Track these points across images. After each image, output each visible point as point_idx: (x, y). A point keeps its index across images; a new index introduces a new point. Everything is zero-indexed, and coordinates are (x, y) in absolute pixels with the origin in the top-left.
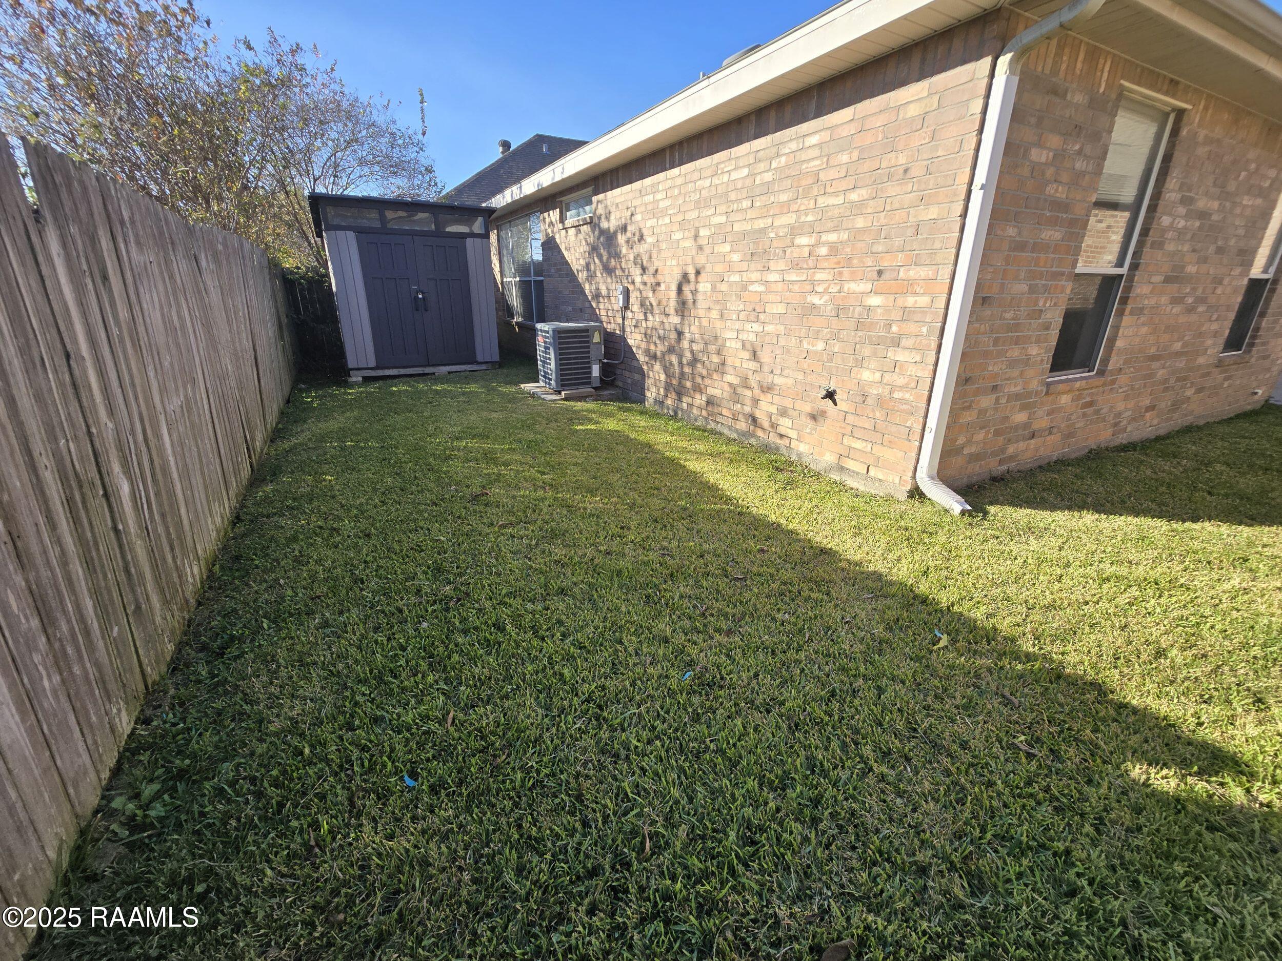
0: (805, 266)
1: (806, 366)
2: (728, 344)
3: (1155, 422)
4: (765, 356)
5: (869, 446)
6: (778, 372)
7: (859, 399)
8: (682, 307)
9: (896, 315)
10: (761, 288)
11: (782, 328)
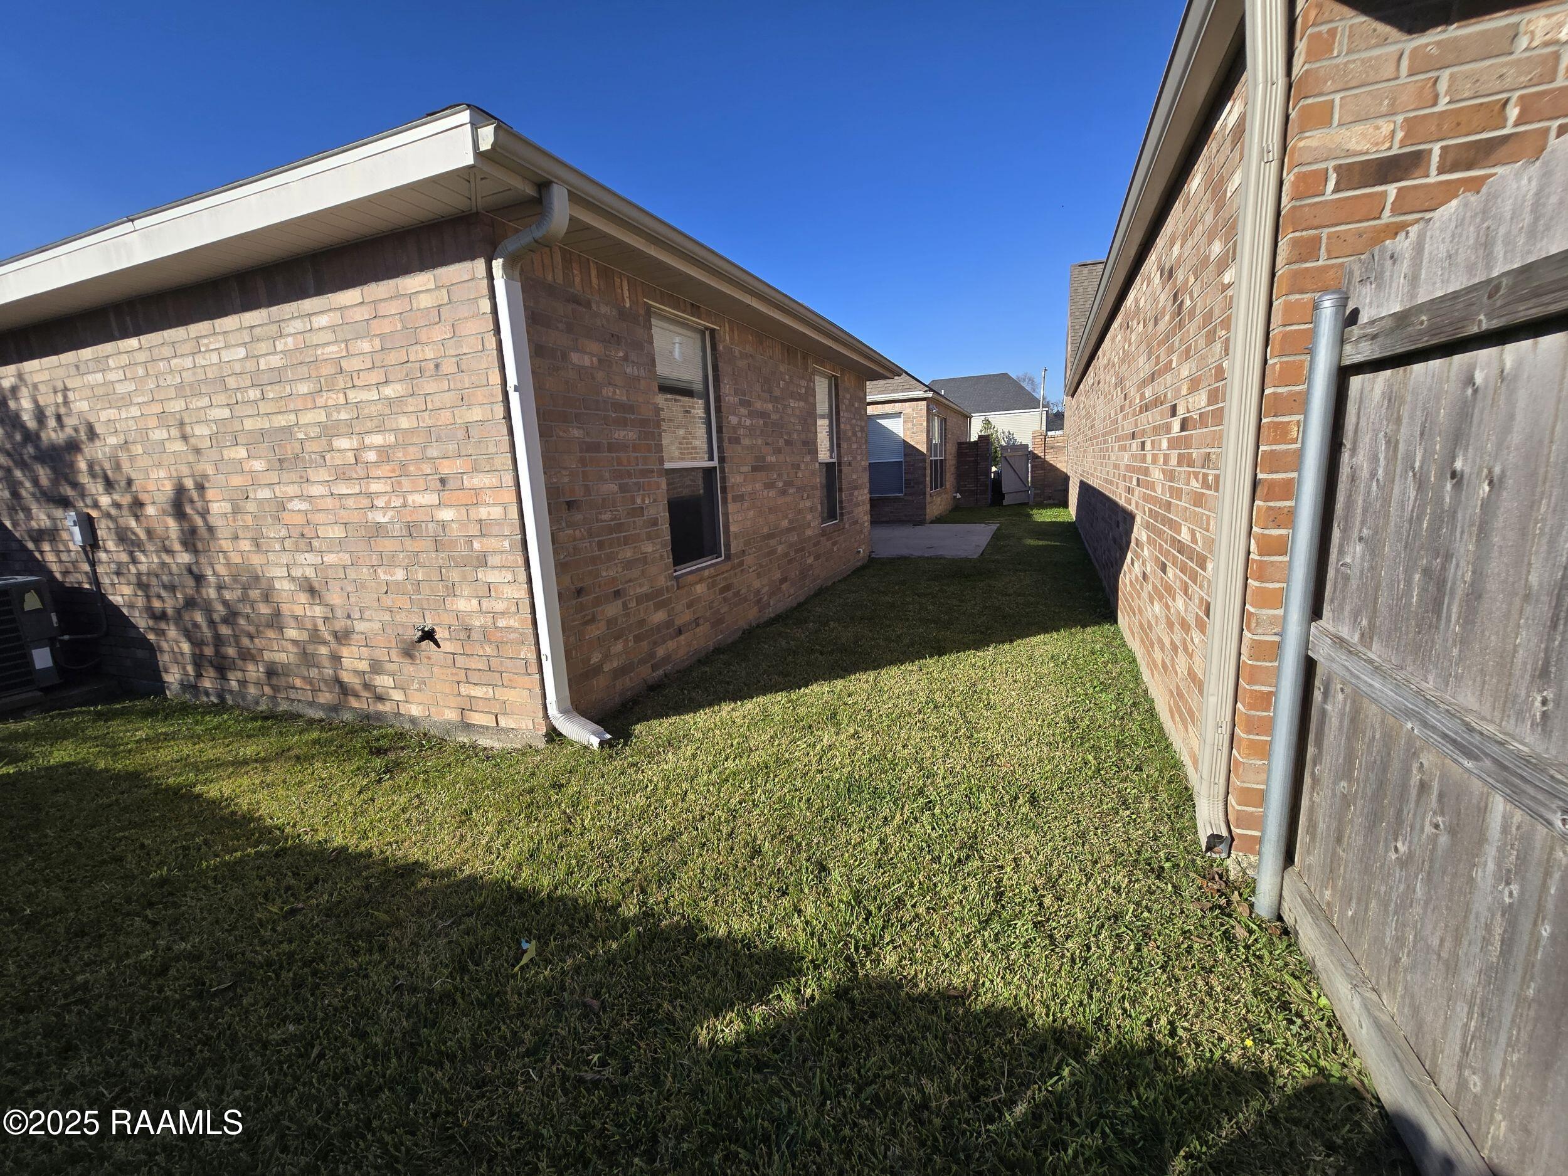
0: (355, 476)
1: (390, 604)
2: (277, 586)
3: (792, 591)
4: (335, 597)
5: (490, 690)
6: (357, 616)
7: (463, 635)
8: (191, 540)
9: (474, 530)
10: (304, 506)
11: (347, 556)
